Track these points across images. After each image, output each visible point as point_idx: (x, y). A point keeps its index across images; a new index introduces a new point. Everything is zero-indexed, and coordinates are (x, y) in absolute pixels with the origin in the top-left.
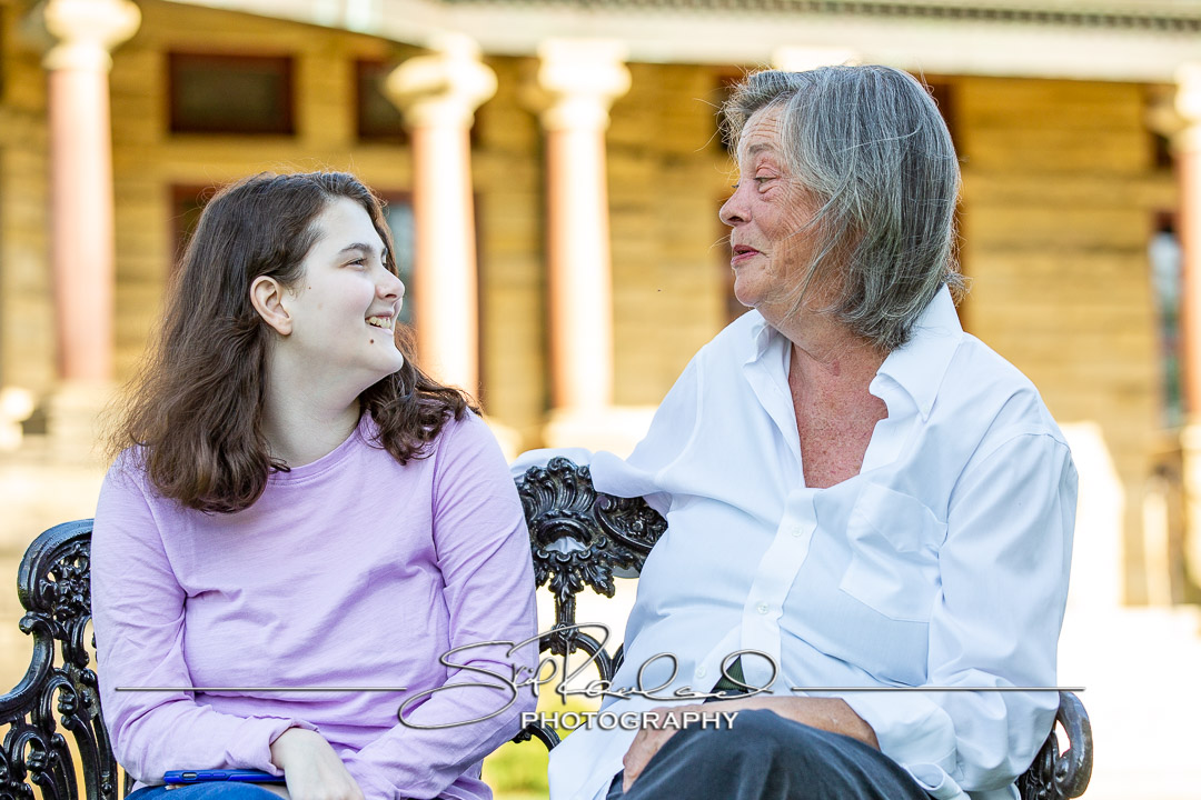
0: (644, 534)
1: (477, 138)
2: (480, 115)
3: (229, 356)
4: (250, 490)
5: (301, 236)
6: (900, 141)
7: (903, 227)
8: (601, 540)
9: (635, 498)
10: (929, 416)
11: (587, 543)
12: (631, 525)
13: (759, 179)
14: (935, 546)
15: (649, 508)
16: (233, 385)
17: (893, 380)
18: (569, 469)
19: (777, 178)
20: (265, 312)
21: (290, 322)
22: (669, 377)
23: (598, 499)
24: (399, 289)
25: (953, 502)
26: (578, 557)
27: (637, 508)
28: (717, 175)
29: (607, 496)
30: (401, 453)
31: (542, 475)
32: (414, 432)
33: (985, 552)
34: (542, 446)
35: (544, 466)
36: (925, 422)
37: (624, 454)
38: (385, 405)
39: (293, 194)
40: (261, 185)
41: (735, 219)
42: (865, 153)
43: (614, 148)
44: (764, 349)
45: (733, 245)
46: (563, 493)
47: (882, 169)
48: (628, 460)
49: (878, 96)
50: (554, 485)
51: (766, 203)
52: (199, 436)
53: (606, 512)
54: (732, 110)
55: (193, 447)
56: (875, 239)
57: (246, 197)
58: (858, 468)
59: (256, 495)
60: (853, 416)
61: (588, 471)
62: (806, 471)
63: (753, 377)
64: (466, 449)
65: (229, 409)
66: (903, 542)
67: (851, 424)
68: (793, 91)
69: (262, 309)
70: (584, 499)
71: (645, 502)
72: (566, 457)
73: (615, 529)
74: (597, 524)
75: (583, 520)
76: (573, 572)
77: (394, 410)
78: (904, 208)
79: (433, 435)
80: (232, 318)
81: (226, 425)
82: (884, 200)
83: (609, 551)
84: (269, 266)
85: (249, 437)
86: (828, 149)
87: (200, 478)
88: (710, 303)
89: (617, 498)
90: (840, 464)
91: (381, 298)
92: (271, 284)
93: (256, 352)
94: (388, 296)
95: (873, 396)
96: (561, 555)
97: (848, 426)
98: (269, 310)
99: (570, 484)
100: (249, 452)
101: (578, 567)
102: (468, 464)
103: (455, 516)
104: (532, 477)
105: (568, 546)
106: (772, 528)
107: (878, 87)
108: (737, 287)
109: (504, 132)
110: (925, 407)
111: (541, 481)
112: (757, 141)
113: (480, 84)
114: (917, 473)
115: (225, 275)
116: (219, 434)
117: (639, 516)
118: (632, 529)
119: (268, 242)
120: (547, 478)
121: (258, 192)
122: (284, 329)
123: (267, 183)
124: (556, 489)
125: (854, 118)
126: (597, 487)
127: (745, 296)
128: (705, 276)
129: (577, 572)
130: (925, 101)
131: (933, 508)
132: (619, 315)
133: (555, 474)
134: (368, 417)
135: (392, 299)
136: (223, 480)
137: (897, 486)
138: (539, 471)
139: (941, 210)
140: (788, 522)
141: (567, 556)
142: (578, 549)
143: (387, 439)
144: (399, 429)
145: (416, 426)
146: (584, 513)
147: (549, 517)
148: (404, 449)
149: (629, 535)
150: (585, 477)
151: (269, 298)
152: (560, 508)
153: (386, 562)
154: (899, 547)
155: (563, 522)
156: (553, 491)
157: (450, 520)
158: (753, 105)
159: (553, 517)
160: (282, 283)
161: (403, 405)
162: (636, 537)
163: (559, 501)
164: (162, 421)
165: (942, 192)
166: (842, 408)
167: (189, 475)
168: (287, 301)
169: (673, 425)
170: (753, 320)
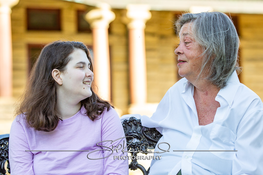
0: (155, 137)
1: (110, 31)
2: (111, 25)
3: (47, 91)
4: (54, 126)
5: (66, 59)
6: (224, 32)
7: (226, 56)
8: (144, 139)
9: (153, 128)
10: (231, 106)
11: (140, 140)
12: (152, 135)
13: (186, 43)
14: (233, 141)
15: (156, 130)
16: (49, 98)
17: (222, 97)
18: (135, 120)
19: (191, 42)
20: (55, 79)
21: (62, 82)
22: (162, 95)
23: (143, 128)
24: (92, 74)
25: (238, 129)
26: (138, 144)
27: (154, 130)
28: (174, 41)
29: (145, 127)
30: (92, 118)
31: (128, 122)
32: (96, 112)
33: (246, 142)
34: (128, 114)
35: (128, 119)
36: (230, 108)
37: (150, 116)
38: (88, 105)
39: (65, 47)
40: (57, 44)
41: (179, 53)
42: (215, 35)
43: (147, 34)
44: (187, 89)
45: (178, 60)
46: (133, 127)
47: (220, 40)
48: (151, 118)
49: (218, 20)
50: (131, 124)
51: (188, 50)
52: (40, 112)
53: (145, 132)
54: (178, 24)
55: (38, 115)
56: (219, 58)
57: (53, 47)
58: (213, 121)
59: (55, 127)
60: (211, 107)
61: (140, 120)
62: (199, 122)
63: (184, 96)
64: (110, 117)
65: (48, 104)
66: (225, 140)
67: (211, 109)
68: (195, 19)
69: (55, 78)
70: (139, 128)
71: (156, 129)
72: (134, 117)
73: (148, 136)
74: (143, 135)
75: (139, 134)
76: (136, 148)
77: (90, 106)
78: (226, 50)
79: (101, 113)
80: (48, 80)
81: (47, 108)
82: (221, 48)
83: (146, 142)
84: (57, 66)
85: (53, 112)
86: (205, 34)
87: (40, 123)
88: (173, 75)
89: (148, 128)
90: (208, 120)
91: (87, 77)
92: (58, 71)
93: (54, 89)
94: (89, 76)
95: (216, 101)
96: (133, 143)
97: (210, 109)
98: (56, 78)
99: (135, 124)
100: (54, 116)
101: (138, 146)
102: (110, 121)
103: (107, 134)
104: (125, 122)
105: (135, 141)
106: (190, 137)
107: (218, 18)
108: (179, 71)
109: (117, 29)
110: (230, 104)
111: (128, 123)
112: (185, 32)
113: (111, 16)
114: (228, 122)
115: (46, 68)
116: (45, 111)
117: (154, 133)
118: (152, 136)
119: (57, 60)
120: (129, 122)
121: (56, 46)
122: (60, 83)
123: (59, 43)
124: (131, 125)
125: (212, 26)
126: (143, 125)
127: (181, 74)
128: (171, 68)
129: (137, 148)
130: (230, 21)
131: (233, 131)
132: (148, 79)
133: (131, 121)
134: (83, 107)
135: (90, 77)
136: (46, 123)
137: (223, 125)
138: (127, 121)
139: (235, 50)
140: (194, 135)
141: (135, 143)
142: (138, 141)
143: (88, 114)
144: (92, 111)
145: (96, 111)
146: (139, 132)
147: (130, 133)
148: (93, 117)
149: (151, 138)
150: (139, 122)
151: (57, 75)
152: (133, 131)
153: (89, 146)
154: (224, 141)
155: (134, 134)
156: (131, 126)
157: (105, 135)
158: (183, 23)
159: (131, 133)
160: (60, 71)
161: (93, 105)
162: (153, 138)
163: (132, 129)
164: (30, 108)
165: (235, 45)
166: (208, 104)
167: (37, 122)
168: (61, 76)
169: (163, 109)
170: (184, 80)
